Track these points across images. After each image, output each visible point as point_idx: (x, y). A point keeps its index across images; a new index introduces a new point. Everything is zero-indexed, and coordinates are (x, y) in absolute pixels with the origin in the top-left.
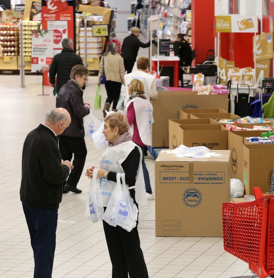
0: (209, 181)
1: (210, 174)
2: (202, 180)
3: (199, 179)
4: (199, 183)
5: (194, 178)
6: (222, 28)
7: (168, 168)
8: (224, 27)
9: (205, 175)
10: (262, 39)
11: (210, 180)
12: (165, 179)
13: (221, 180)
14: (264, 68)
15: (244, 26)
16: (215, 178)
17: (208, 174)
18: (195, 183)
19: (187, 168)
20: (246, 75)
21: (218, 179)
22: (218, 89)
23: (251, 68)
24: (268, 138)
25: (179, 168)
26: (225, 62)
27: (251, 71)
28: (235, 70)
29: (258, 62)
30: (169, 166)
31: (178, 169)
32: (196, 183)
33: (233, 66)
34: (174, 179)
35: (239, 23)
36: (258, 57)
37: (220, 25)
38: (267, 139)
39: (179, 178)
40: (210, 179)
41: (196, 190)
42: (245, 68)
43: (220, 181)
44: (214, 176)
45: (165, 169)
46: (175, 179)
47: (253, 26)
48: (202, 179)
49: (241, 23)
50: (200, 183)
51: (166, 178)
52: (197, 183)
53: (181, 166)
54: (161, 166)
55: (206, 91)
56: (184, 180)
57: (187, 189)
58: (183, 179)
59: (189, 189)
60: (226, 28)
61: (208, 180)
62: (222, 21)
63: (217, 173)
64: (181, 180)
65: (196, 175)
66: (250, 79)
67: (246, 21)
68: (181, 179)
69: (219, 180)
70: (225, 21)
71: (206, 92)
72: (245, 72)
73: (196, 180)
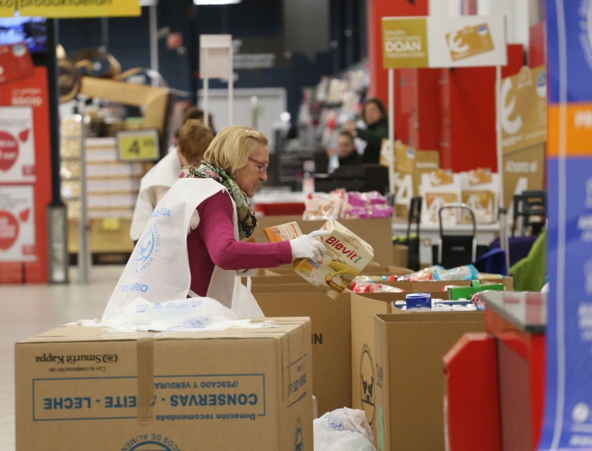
0: (208, 409)
1: (214, 384)
2: (184, 404)
3: (174, 403)
4: (173, 418)
5: (155, 397)
6: (401, 56)
7: (61, 366)
8: (408, 52)
9: (195, 386)
10: (520, 86)
11: (215, 404)
12: (51, 404)
13: (251, 403)
14: (526, 170)
15: (466, 48)
16: (229, 396)
17: (204, 385)
18: (158, 418)
19: (129, 364)
20: (474, 192)
21: (243, 399)
22: (362, 203)
23: (487, 172)
24: (469, 301)
25: (102, 364)
26: (411, 156)
27: (489, 180)
28: (440, 177)
29: (511, 155)
30: (65, 359)
31: (99, 369)
32: (162, 418)
33: (434, 165)
34: (85, 403)
35: (452, 38)
36: (511, 142)
37: (394, 47)
38: (464, 304)
39: (103, 401)
40: (214, 400)
41: (162, 441)
42: (472, 173)
43: (247, 409)
44: (227, 391)
45: (52, 370)
46: (89, 406)
47: (491, 47)
48: (184, 400)
49: (456, 39)
50: (179, 418)
51: (55, 400)
52: (168, 417)
53: (110, 358)
54: (38, 359)
55: (328, 212)
56: (118, 405)
57: (133, 441)
58: (115, 402)
59: (140, 441)
60: (412, 55)
61: (205, 404)
62: (399, 36)
63: (236, 378)
64: (111, 406)
65: (163, 386)
66: (484, 204)
67: (472, 31)
68: (110, 402)
69: (244, 403)
70: (409, 33)
71: (328, 216)
72: (471, 183)
73: (164, 408)
